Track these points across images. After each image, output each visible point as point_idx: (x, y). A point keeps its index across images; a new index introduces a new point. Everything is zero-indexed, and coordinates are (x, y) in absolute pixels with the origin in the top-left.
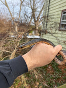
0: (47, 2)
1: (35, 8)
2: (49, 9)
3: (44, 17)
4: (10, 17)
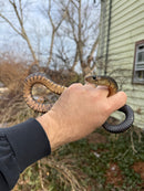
2: (109, 40)
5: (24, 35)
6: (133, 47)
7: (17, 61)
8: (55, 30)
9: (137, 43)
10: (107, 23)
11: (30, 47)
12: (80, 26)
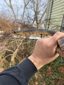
0: (50, 6)
1: (38, 11)
2: (51, 12)
3: (46, 20)
4: (14, 18)
10: (51, 4)
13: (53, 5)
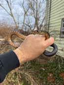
1: (38, 17)
2: (50, 18)
5: (12, 15)
6: (61, 21)
7: (8, 27)
8: (26, 13)
9: (63, 19)
11: (14, 21)
12: (37, 11)
13: (51, 11)
